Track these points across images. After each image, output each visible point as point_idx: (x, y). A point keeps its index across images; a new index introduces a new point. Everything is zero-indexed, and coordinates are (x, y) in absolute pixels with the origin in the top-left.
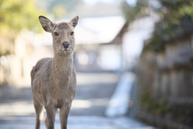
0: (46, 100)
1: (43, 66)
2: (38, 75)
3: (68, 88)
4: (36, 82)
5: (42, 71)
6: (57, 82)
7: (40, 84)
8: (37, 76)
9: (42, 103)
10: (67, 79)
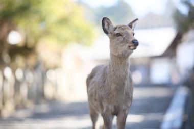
0: (102, 107)
1: (99, 73)
2: (94, 82)
3: (124, 93)
4: (92, 89)
5: (97, 78)
6: (113, 87)
7: (96, 91)
8: (92, 83)
9: (98, 110)
10: (124, 84)
